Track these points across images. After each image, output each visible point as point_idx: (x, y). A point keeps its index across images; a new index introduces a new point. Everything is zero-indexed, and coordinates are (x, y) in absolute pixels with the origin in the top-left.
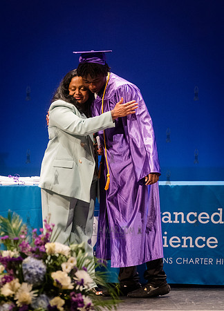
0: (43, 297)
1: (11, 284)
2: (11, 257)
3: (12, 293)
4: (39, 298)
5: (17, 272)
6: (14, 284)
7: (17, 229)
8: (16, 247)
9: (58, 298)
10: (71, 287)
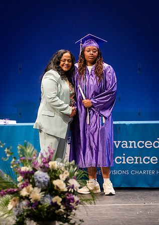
0: (48, 197)
2: (27, 171)
3: (28, 194)
4: (45, 197)
5: (31, 181)
6: (29, 188)
8: (30, 164)
9: (57, 197)
10: (66, 190)
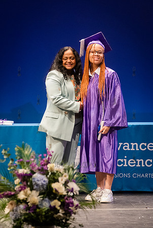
0: (46, 200)
1: (24, 192)
2: (25, 173)
4: (43, 201)
5: (29, 184)
6: (27, 191)
7: (28, 154)
8: (28, 167)
9: (56, 201)
10: (65, 193)
